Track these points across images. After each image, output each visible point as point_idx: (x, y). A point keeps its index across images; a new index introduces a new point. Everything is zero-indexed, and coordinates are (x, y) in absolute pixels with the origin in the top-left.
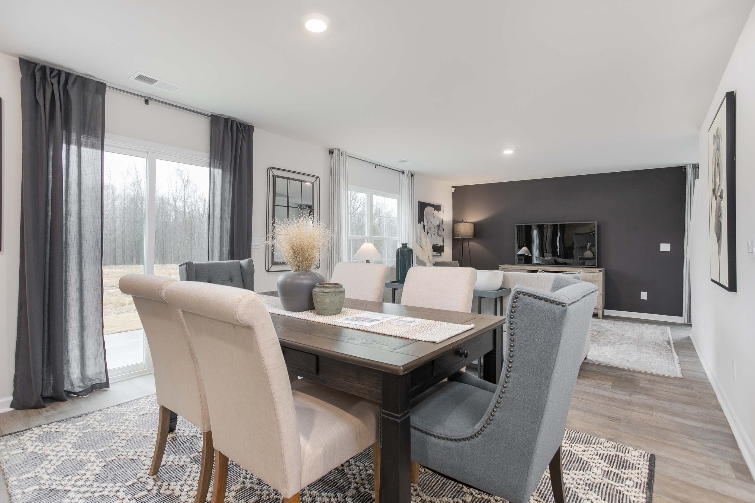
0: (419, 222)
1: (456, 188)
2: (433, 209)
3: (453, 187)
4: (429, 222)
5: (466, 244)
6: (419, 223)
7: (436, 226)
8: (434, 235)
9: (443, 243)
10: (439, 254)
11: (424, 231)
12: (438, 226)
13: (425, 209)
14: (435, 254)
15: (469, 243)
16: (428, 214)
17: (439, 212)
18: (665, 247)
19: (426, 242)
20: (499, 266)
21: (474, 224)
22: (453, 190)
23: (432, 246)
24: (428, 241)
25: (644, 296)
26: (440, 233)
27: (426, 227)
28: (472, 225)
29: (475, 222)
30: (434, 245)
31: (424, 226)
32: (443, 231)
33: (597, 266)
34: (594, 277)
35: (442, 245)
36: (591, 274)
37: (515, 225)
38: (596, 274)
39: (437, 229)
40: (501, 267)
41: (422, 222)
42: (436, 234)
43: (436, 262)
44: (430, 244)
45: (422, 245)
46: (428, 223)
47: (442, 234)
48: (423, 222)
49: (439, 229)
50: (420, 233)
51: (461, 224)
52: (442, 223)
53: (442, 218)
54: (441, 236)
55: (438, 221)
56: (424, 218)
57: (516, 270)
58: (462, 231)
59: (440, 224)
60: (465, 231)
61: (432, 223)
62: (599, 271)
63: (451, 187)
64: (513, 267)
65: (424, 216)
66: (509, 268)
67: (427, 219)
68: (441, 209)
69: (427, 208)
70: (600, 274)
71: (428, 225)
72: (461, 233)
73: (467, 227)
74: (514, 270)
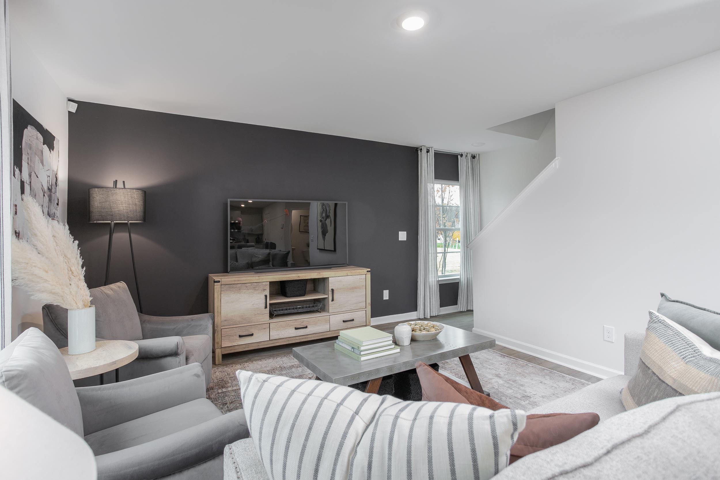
1: (80, 105)
2: (42, 139)
3: (71, 100)
4: (33, 175)
7: (46, 188)
12: (50, 190)
13: (25, 132)
16: (30, 148)
17: (52, 151)
18: (402, 236)
21: (145, 192)
22: (73, 108)
25: (386, 294)
26: (53, 209)
27: (27, 190)
28: (140, 193)
31: (22, 185)
32: (58, 204)
33: (348, 263)
34: (361, 280)
36: (358, 277)
37: (229, 200)
38: (364, 276)
39: (47, 198)
40: (219, 282)
41: (17, 172)
42: (46, 211)
46: (30, 176)
49: (50, 199)
52: (56, 184)
53: (55, 169)
54: (53, 217)
55: (49, 176)
56: (22, 160)
57: (249, 284)
58: (121, 208)
59: (52, 184)
60: (127, 207)
61: (38, 177)
62: (368, 271)
63: (66, 100)
64: (243, 279)
65: (23, 152)
66: (236, 282)
67: (28, 164)
68: (54, 146)
69: (28, 128)
70: (369, 276)
71: (30, 182)
72: (119, 211)
73: (132, 197)
74: (246, 285)
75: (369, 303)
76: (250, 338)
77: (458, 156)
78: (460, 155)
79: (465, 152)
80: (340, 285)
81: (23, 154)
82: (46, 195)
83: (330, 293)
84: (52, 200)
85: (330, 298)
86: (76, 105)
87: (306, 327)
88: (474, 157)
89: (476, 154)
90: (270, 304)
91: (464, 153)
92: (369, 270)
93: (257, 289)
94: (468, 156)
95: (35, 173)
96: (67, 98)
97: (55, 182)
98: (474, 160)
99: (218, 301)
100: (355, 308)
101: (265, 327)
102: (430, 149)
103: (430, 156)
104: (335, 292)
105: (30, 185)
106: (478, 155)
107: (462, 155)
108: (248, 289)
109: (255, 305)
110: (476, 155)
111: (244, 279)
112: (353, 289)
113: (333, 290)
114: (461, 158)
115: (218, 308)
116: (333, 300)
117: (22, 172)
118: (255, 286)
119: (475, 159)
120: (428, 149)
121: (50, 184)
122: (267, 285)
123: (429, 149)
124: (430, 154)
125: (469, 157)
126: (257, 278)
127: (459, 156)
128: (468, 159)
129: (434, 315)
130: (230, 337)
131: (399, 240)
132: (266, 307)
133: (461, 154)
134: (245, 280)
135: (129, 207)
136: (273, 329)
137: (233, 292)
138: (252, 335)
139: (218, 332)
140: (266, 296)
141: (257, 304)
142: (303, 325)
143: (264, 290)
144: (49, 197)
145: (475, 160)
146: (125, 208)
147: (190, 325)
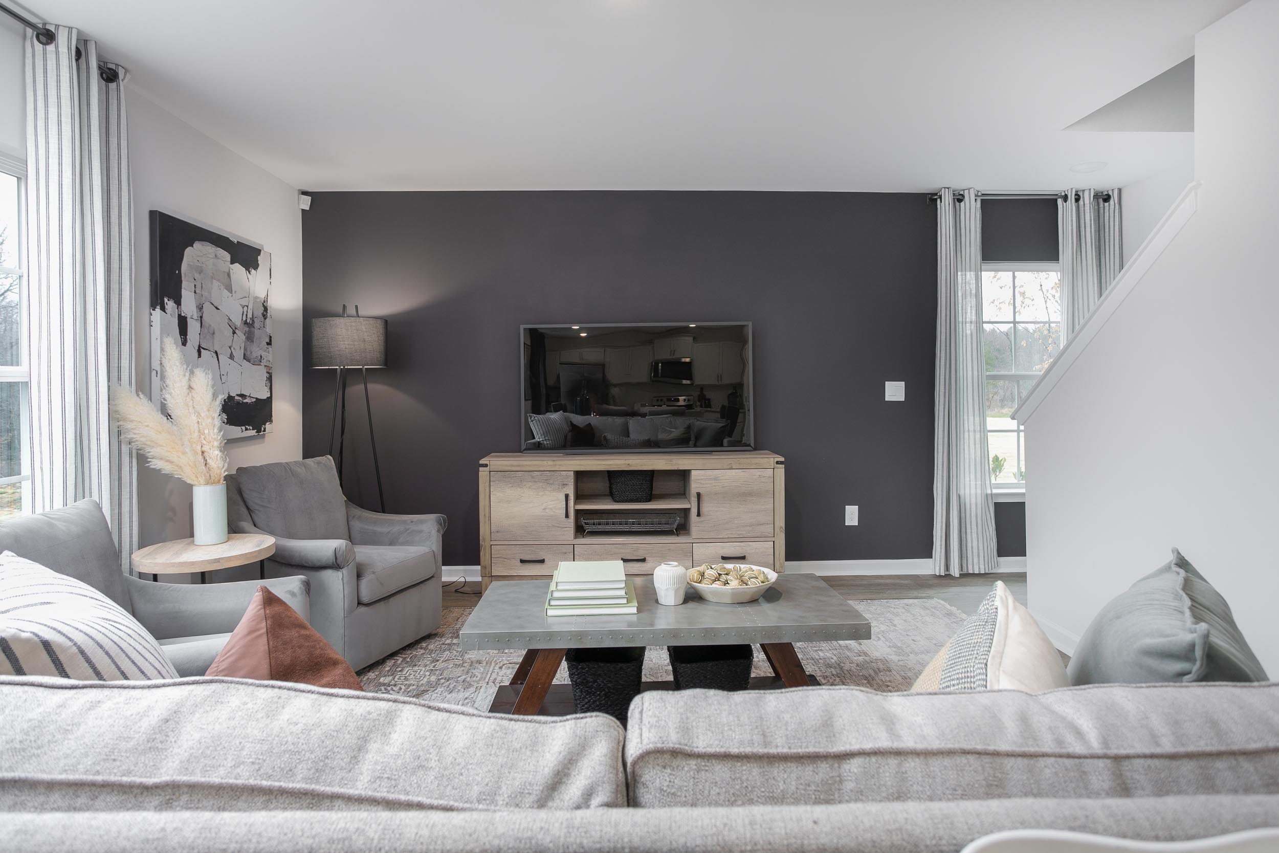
0: (157, 301)
1: (318, 198)
2: (227, 256)
3: (305, 193)
4: (207, 307)
5: (356, 390)
6: (153, 306)
7: (238, 321)
8: (232, 357)
9: (267, 389)
10: (253, 433)
11: (184, 343)
12: (249, 324)
13: (188, 251)
14: (237, 432)
15: (369, 386)
16: (201, 271)
17: (253, 271)
18: (895, 391)
19: (190, 388)
20: (481, 462)
21: (386, 321)
22: (306, 203)
23: (218, 405)
24: (203, 380)
25: (852, 515)
26: (257, 351)
27: (193, 327)
28: (380, 325)
29: (388, 316)
30: (230, 398)
31: (183, 323)
32: (269, 344)
33: (752, 445)
34: (763, 480)
35: (264, 395)
36: (757, 472)
37: (522, 327)
38: (769, 472)
39: (241, 337)
40: (486, 466)
41: (170, 304)
42: (238, 354)
43: (240, 470)
44: (209, 396)
45: (171, 403)
46: (200, 308)
47: (264, 354)
48: (178, 303)
49: (250, 337)
50: (162, 350)
51: (338, 321)
52: (265, 316)
53: (262, 295)
54: (258, 362)
55: (247, 306)
56: (181, 288)
57: (538, 473)
58: (342, 346)
59: (255, 316)
60: (351, 345)
61: (218, 309)
62: (777, 463)
63: (296, 193)
64: (525, 463)
65: (183, 279)
66: (514, 469)
67: (195, 292)
68: (259, 262)
69: (194, 245)
70: (781, 471)
71: (201, 317)
72: (339, 351)
73: (357, 330)
74: (532, 474)
75: (781, 527)
76: (538, 566)
77: (1056, 200)
78: (1061, 197)
79: (1072, 189)
80: (715, 486)
81: (183, 282)
82: (240, 332)
83: (694, 500)
84: (255, 338)
85: (694, 511)
86: (308, 199)
87: (644, 560)
88: (1105, 197)
89: (1113, 190)
90: (578, 512)
91: (1069, 191)
92: (782, 459)
93: (551, 482)
94: (1084, 197)
95: (213, 304)
96: (299, 190)
97: (263, 314)
98: (1107, 204)
99: (485, 496)
100: (749, 535)
101: (565, 551)
102: (966, 192)
103: (965, 209)
104: (704, 499)
105: (201, 320)
106: (1116, 192)
107: (1065, 198)
108: (535, 482)
109: (547, 511)
110: (1111, 193)
111: (528, 463)
112: (744, 495)
113: (699, 495)
114: (1065, 204)
115: (484, 509)
116: (699, 515)
117: (180, 305)
118: (547, 479)
119: (1109, 201)
120: (961, 195)
121: (250, 316)
122: (567, 477)
123: (964, 192)
124: (965, 205)
125: (1087, 199)
126: (550, 463)
127: (1060, 202)
128: (1084, 205)
129: (977, 572)
130: (505, 560)
131: (886, 400)
132: (567, 516)
133: (1063, 194)
134: (530, 466)
135: (354, 345)
136: (579, 556)
137: (510, 485)
138: (542, 561)
139: (485, 549)
140: (567, 496)
141: (551, 509)
142: (638, 556)
143: (564, 485)
144: (247, 335)
145: (1109, 205)
146: (347, 346)
147: (408, 529)
